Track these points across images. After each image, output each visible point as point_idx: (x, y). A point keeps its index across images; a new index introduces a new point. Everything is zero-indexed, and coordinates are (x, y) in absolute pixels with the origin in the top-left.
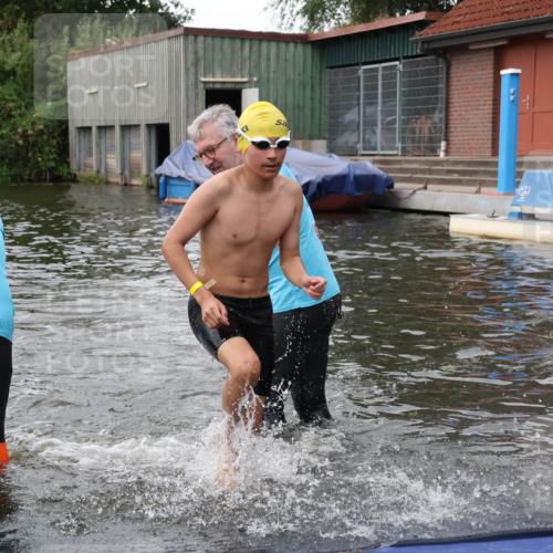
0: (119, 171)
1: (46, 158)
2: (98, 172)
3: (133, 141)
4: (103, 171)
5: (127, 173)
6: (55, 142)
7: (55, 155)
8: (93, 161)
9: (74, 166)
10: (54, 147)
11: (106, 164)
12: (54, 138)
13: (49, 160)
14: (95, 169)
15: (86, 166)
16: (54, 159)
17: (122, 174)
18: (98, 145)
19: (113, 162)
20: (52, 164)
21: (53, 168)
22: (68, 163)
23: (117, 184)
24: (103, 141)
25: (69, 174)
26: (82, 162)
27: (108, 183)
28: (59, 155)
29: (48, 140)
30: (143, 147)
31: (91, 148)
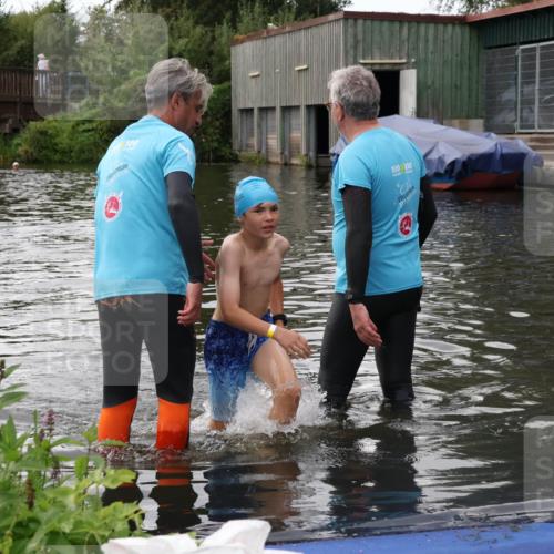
0: (279, 151)
1: (209, 138)
2: (259, 152)
3: (294, 122)
4: (263, 151)
5: (286, 153)
6: (218, 123)
7: (218, 136)
8: (254, 141)
9: (236, 147)
10: (217, 128)
11: (267, 145)
12: (217, 119)
13: (212, 141)
14: (256, 148)
15: (247, 146)
16: (217, 140)
17: (282, 153)
18: (259, 126)
19: (274, 142)
20: (215, 145)
21: (216, 148)
22: (231, 144)
23: (277, 163)
24: (264, 123)
25: (231, 154)
26: (244, 142)
27: (268, 163)
28: (222, 136)
29: (212, 121)
30: (303, 128)
31: (252, 129)
